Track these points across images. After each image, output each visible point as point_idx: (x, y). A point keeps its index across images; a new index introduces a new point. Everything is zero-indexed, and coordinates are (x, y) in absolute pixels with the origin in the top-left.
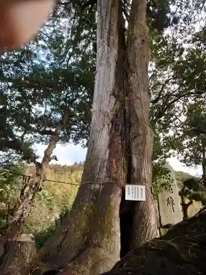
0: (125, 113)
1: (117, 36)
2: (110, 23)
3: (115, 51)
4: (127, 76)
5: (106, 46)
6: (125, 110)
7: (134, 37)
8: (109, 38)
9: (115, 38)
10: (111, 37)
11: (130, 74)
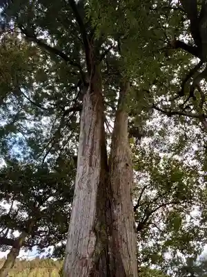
0: (108, 261)
1: (100, 156)
2: (93, 140)
3: (97, 172)
4: (110, 207)
5: (88, 166)
6: (108, 256)
7: (117, 158)
8: (91, 157)
9: (97, 158)
10: (93, 156)
11: (113, 205)
